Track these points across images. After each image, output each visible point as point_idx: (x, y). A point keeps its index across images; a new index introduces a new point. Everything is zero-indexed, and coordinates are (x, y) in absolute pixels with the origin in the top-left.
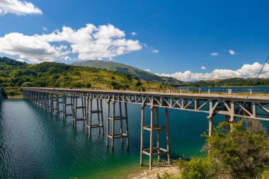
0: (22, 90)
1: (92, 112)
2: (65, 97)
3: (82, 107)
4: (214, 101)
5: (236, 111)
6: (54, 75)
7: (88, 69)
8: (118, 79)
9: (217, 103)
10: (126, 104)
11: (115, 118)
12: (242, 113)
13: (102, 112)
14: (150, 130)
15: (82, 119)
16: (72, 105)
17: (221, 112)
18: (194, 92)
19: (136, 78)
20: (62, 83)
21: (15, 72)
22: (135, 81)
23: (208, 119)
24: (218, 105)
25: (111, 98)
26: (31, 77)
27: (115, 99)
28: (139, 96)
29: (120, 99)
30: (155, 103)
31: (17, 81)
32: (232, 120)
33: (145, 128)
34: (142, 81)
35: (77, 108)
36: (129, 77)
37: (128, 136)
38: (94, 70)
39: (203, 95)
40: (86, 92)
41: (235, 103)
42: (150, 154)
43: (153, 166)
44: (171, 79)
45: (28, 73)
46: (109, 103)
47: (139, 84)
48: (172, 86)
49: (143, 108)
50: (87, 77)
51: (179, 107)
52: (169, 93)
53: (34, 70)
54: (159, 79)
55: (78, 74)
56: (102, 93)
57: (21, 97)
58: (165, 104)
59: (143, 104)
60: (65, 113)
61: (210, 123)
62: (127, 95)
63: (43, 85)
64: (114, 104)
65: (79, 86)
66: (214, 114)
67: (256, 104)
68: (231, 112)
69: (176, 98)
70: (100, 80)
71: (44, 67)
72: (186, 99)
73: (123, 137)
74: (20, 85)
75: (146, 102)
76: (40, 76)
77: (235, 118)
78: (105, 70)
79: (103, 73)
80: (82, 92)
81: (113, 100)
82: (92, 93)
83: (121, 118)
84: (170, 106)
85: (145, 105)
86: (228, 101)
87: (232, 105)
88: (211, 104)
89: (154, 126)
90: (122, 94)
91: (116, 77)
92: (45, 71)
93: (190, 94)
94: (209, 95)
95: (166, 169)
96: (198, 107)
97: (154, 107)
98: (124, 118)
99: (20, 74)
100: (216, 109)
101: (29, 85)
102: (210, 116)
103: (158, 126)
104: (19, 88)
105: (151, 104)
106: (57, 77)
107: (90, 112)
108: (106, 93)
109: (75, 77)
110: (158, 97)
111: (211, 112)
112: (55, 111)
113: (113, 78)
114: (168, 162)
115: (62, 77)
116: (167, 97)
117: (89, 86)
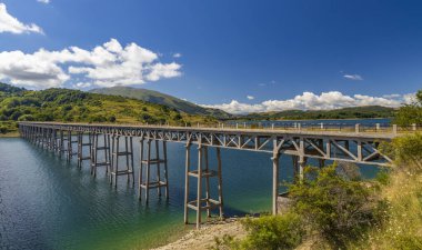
0: (18, 126)
1: (119, 154)
2: (80, 135)
3: (105, 148)
4: (279, 138)
5: (307, 150)
6: (66, 105)
7: (112, 98)
8: (152, 111)
9: (283, 141)
10: (164, 143)
11: (150, 162)
12: (314, 152)
13: (132, 154)
14: (198, 176)
15: (104, 164)
16: (90, 144)
17: (287, 152)
18: (253, 127)
19: (175, 110)
20: (76, 117)
21: (8, 100)
22: (173, 114)
23: (272, 162)
24: (285, 143)
25: (145, 135)
26: (31, 108)
27: (151, 136)
28: (182, 132)
29: (158, 137)
30: (204, 140)
31: (11, 113)
32: (301, 161)
33: (191, 174)
34: (182, 114)
35: (97, 149)
36: (166, 108)
37: (166, 185)
38: (120, 99)
39: (264, 130)
40: (111, 128)
41: (305, 141)
42: (197, 208)
43: (201, 223)
44: (218, 112)
45: (28, 103)
46: (142, 142)
47: (179, 117)
48: (220, 120)
49: (188, 148)
50: (110, 108)
51: (234, 146)
52: (222, 128)
53: (36, 99)
54: (203, 111)
55: (98, 104)
56: (133, 129)
57: (17, 134)
58: (216, 142)
59: (188, 143)
60: (80, 155)
61: (275, 166)
62: (167, 131)
63: (49, 119)
64: (149, 143)
65: (99, 119)
66: (279, 154)
67: (331, 142)
68: (300, 152)
69: (231, 134)
70: (127, 111)
71: (51, 95)
72: (244, 136)
73: (160, 186)
74: (15, 118)
75: (192, 140)
76: (45, 106)
77: (305, 159)
78: (134, 99)
79: (131, 103)
80: (105, 128)
81: (148, 138)
82: (120, 129)
83: (158, 161)
84: (224, 146)
85: (190, 144)
86: (296, 138)
87: (302, 142)
88: (275, 141)
89: (202, 171)
90: (160, 130)
91: (149, 108)
92: (52, 99)
93: (249, 130)
94: (272, 130)
95: (219, 226)
96: (259, 146)
97: (202, 147)
98: (162, 161)
99: (16, 103)
100: (282, 148)
101: (29, 119)
102: (275, 157)
103: (206, 171)
104: (14, 123)
105: (199, 143)
106: (69, 108)
107: (115, 154)
108: (138, 129)
109: (95, 108)
110: (207, 134)
111: (275, 152)
112: (66, 154)
113: (145, 110)
114: (221, 217)
115: (76, 108)
116: (218, 134)
117: (113, 120)
